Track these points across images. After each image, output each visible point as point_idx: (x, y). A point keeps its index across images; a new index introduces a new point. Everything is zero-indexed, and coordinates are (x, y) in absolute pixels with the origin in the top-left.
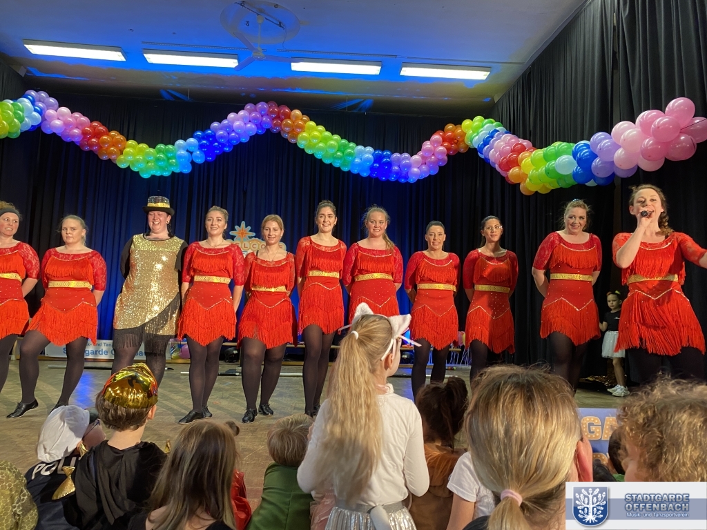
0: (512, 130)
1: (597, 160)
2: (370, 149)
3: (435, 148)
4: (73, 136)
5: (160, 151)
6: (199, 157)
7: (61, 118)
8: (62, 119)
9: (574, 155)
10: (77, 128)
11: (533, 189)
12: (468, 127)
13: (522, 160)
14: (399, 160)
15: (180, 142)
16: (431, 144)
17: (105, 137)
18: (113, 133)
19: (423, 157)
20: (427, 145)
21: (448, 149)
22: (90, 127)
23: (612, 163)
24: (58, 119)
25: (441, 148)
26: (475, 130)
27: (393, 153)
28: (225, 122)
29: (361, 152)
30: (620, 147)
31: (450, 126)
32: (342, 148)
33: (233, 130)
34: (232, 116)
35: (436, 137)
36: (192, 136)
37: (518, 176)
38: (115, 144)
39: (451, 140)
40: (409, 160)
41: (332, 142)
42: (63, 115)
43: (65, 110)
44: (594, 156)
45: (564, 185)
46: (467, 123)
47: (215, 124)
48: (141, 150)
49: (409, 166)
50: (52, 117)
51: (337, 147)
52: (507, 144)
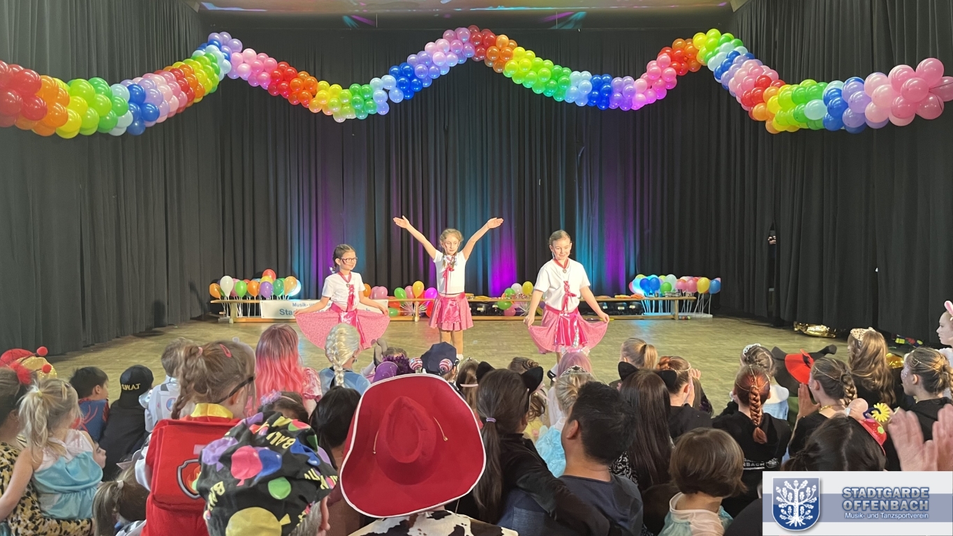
1: (849, 110)
2: (587, 74)
3: (663, 69)
4: (262, 81)
5: (354, 93)
6: (398, 96)
7: (247, 61)
9: (826, 100)
10: (264, 71)
11: (780, 129)
12: (701, 43)
13: (768, 97)
14: (621, 86)
15: (375, 80)
16: (657, 65)
17: (295, 80)
18: (302, 74)
19: (648, 80)
20: (653, 66)
21: (677, 70)
22: (279, 68)
23: (864, 114)
24: (244, 62)
25: (670, 70)
26: (711, 48)
27: (613, 78)
28: (423, 54)
29: (578, 79)
30: (871, 100)
31: (680, 42)
32: (555, 76)
33: (432, 63)
34: (430, 46)
35: (664, 57)
36: (389, 73)
37: (764, 114)
38: (306, 87)
39: (681, 58)
40: (633, 85)
41: (545, 70)
42: (249, 58)
43: (249, 52)
44: (845, 105)
45: (812, 126)
46: (699, 37)
47: (412, 58)
48: (334, 92)
49: (633, 93)
50: (239, 63)
51: (550, 75)
52: (750, 73)
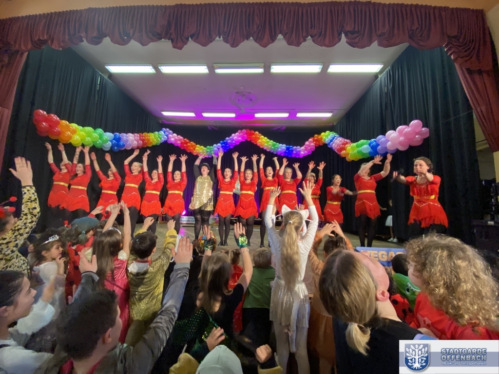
0: (341, 135)
1: (380, 147)
2: (284, 145)
3: (310, 144)
4: (178, 144)
5: (208, 149)
8: (174, 138)
9: (370, 145)
10: (179, 141)
11: (352, 159)
12: (324, 135)
13: (347, 147)
14: (296, 149)
15: (215, 145)
17: (189, 144)
18: (192, 142)
19: (305, 148)
20: (307, 143)
21: (316, 144)
22: (184, 140)
23: (386, 148)
25: (312, 144)
26: (327, 136)
27: (293, 146)
28: (231, 137)
29: (281, 147)
30: (389, 141)
31: (316, 135)
32: (274, 145)
33: (234, 140)
34: (233, 135)
35: (311, 140)
36: (219, 143)
37: (345, 154)
38: (193, 146)
39: (317, 141)
40: (300, 149)
41: (270, 143)
42: (174, 136)
43: (175, 135)
44: (378, 145)
45: (365, 157)
46: (323, 134)
47: (227, 138)
48: (201, 148)
49: (300, 151)
50: (171, 137)
51: (272, 145)
52: (340, 141)
